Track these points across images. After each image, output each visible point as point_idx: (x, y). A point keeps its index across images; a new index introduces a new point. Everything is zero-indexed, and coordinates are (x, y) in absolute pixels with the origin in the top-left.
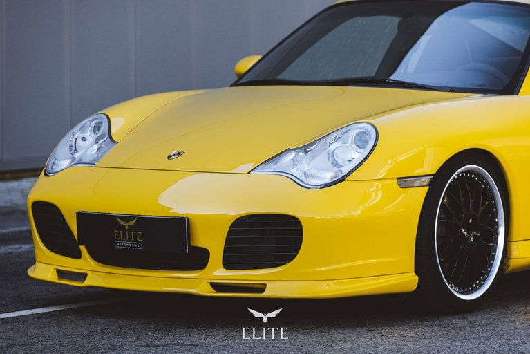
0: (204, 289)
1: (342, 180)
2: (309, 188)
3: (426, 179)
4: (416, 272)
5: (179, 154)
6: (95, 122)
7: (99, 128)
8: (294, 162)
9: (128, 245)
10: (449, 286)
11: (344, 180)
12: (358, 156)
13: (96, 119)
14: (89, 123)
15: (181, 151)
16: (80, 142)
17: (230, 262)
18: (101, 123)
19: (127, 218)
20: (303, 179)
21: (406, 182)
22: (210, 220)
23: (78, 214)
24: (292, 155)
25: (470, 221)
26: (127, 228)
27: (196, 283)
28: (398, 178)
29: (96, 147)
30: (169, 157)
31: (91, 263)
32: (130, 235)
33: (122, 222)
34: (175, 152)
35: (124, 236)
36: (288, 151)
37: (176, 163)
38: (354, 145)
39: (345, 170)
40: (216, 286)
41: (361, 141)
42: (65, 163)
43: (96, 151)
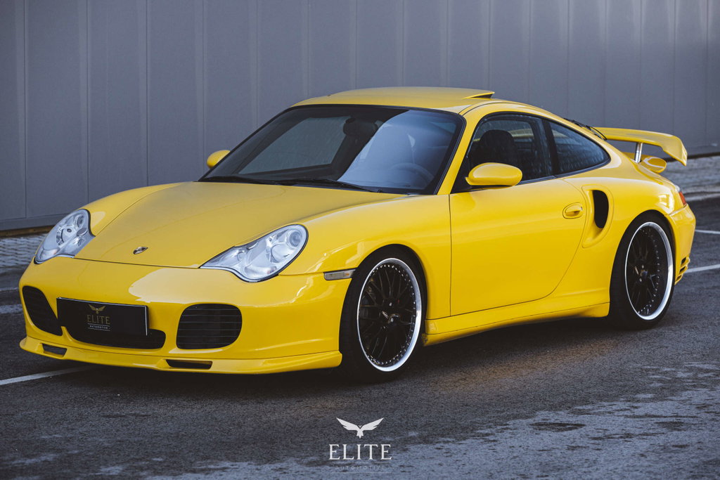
0: (161, 365)
1: (276, 275)
2: (248, 282)
3: (350, 273)
4: (341, 350)
5: (143, 249)
6: (78, 216)
7: (81, 222)
8: (238, 258)
9: (99, 327)
10: (367, 357)
11: (277, 275)
12: (291, 252)
13: (79, 214)
14: (73, 217)
15: (145, 246)
16: (66, 233)
17: (182, 343)
18: (83, 217)
19: (98, 305)
20: (244, 274)
21: (331, 275)
22: (166, 308)
23: (58, 300)
24: (236, 252)
25: (390, 305)
26: (97, 313)
27: (154, 360)
28: (325, 273)
29: (77, 239)
30: (135, 252)
31: (71, 340)
32: (100, 319)
33: (93, 308)
34: (140, 248)
35: (95, 319)
36: (233, 248)
37: (141, 257)
38: (289, 244)
39: (279, 266)
40: (172, 363)
41: (294, 239)
42: (52, 252)
43: (77, 243)
